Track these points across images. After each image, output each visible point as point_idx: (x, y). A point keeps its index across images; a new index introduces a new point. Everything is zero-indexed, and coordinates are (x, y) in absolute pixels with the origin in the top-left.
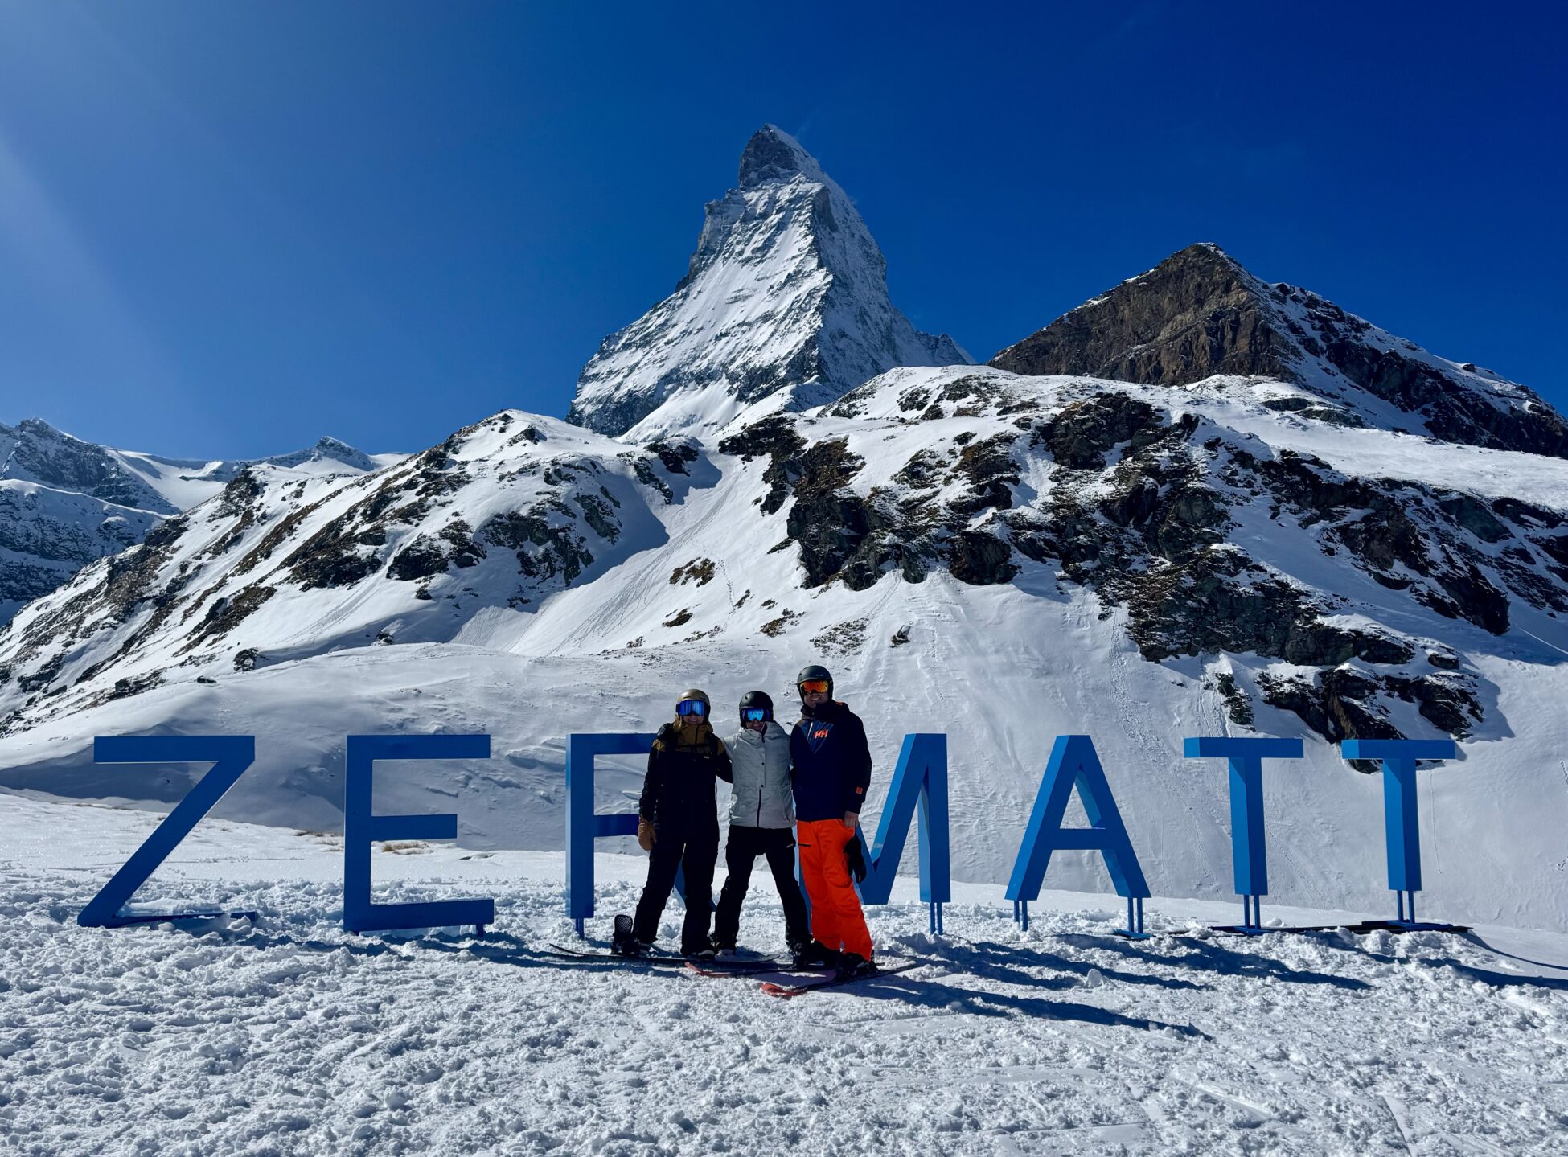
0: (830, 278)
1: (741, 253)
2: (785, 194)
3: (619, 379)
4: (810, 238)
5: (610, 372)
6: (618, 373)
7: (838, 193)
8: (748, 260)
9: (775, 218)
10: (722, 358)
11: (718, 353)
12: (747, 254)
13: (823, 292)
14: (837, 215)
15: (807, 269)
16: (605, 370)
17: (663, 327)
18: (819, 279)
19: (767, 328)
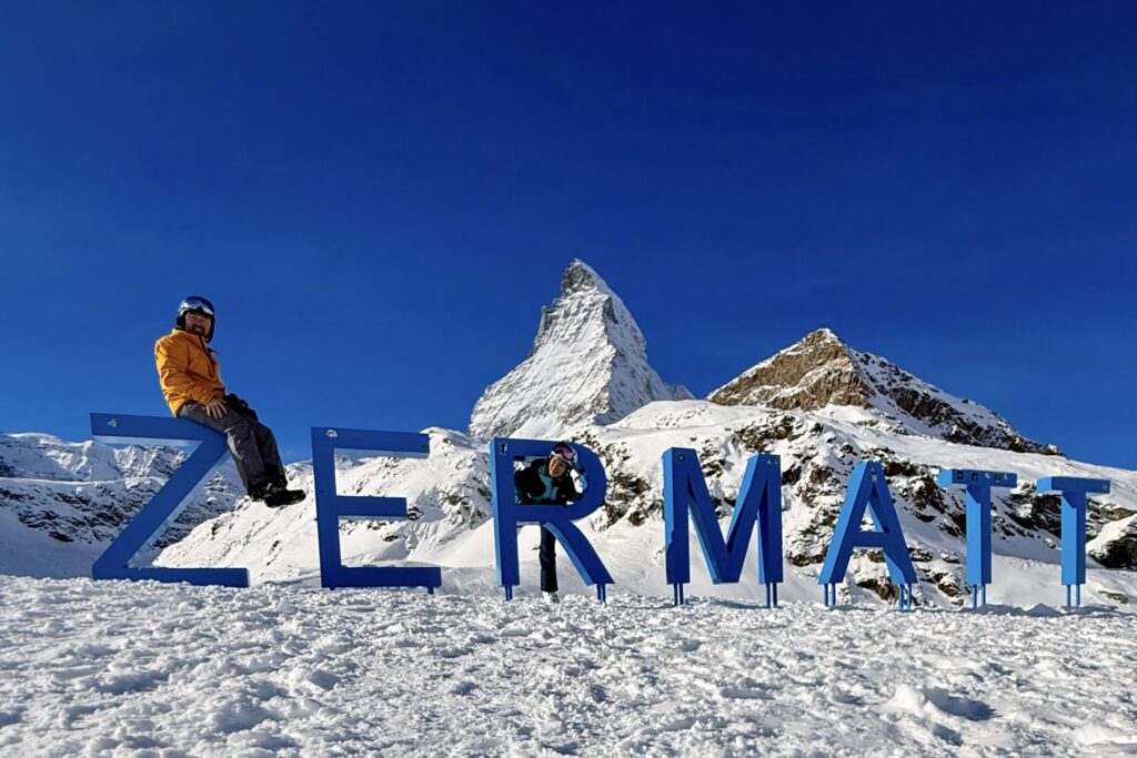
0: (614, 351)
1: (563, 337)
2: (587, 302)
3: (496, 411)
4: (603, 328)
5: (490, 408)
6: (495, 408)
7: (617, 301)
8: (568, 340)
9: (582, 315)
10: (554, 399)
11: (552, 396)
12: (567, 337)
13: (610, 360)
14: (617, 314)
15: (601, 346)
16: (487, 407)
17: (518, 382)
18: (608, 351)
19: (580, 381)
